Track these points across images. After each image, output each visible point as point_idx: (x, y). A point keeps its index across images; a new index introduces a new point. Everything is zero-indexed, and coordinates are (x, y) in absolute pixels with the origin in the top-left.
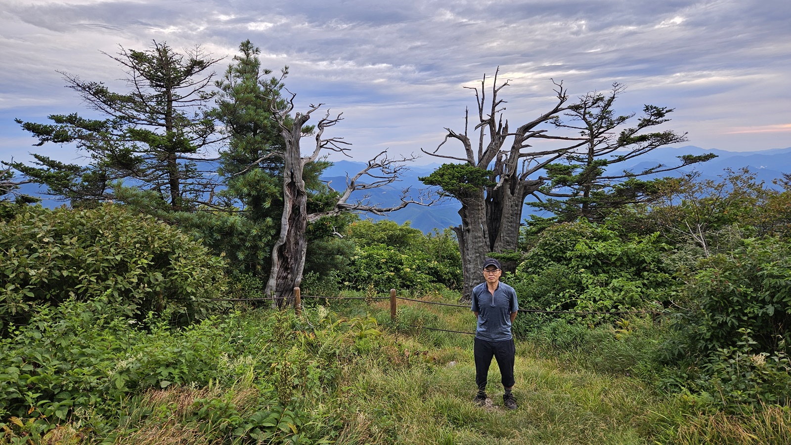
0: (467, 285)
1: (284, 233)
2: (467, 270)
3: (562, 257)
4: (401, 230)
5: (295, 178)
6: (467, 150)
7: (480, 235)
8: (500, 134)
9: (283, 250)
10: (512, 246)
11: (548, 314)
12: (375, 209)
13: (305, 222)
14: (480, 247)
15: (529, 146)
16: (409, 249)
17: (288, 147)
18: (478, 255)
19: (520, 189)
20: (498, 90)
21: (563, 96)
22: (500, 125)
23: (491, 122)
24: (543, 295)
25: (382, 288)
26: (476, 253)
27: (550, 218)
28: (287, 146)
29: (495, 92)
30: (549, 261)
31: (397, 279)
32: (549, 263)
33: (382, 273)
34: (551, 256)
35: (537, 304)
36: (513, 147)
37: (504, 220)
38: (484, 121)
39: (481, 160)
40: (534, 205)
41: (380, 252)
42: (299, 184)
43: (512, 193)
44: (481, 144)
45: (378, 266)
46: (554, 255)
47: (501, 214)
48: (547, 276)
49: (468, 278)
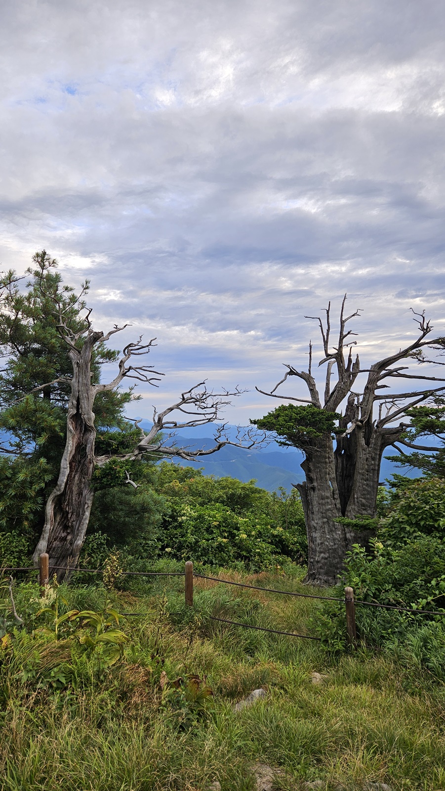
0: (312, 560)
1: (63, 479)
2: (313, 540)
3: (433, 526)
4: (243, 488)
5: (82, 408)
6: (311, 390)
7: (328, 495)
8: (349, 371)
9: (62, 501)
10: (369, 511)
11: (414, 613)
12: (184, 453)
13: (92, 465)
14: (328, 510)
15: (387, 387)
16: (252, 512)
17: (76, 370)
18: (325, 520)
19: (376, 439)
20: (346, 320)
21: (425, 328)
22: (350, 360)
23: (339, 356)
24: (408, 582)
25: (211, 558)
26: (323, 517)
27: (418, 478)
28: (74, 369)
29: (342, 322)
30: (414, 532)
31: (230, 548)
32: (415, 534)
33: (213, 539)
34: (417, 524)
35: (399, 594)
36: (367, 388)
37: (358, 477)
38: (330, 355)
39: (328, 401)
40: (394, 459)
41: (212, 513)
42: (86, 416)
43: (368, 443)
44: (328, 384)
45: (209, 530)
46: (422, 523)
47: (354, 469)
48: (411, 554)
49: (314, 551)
